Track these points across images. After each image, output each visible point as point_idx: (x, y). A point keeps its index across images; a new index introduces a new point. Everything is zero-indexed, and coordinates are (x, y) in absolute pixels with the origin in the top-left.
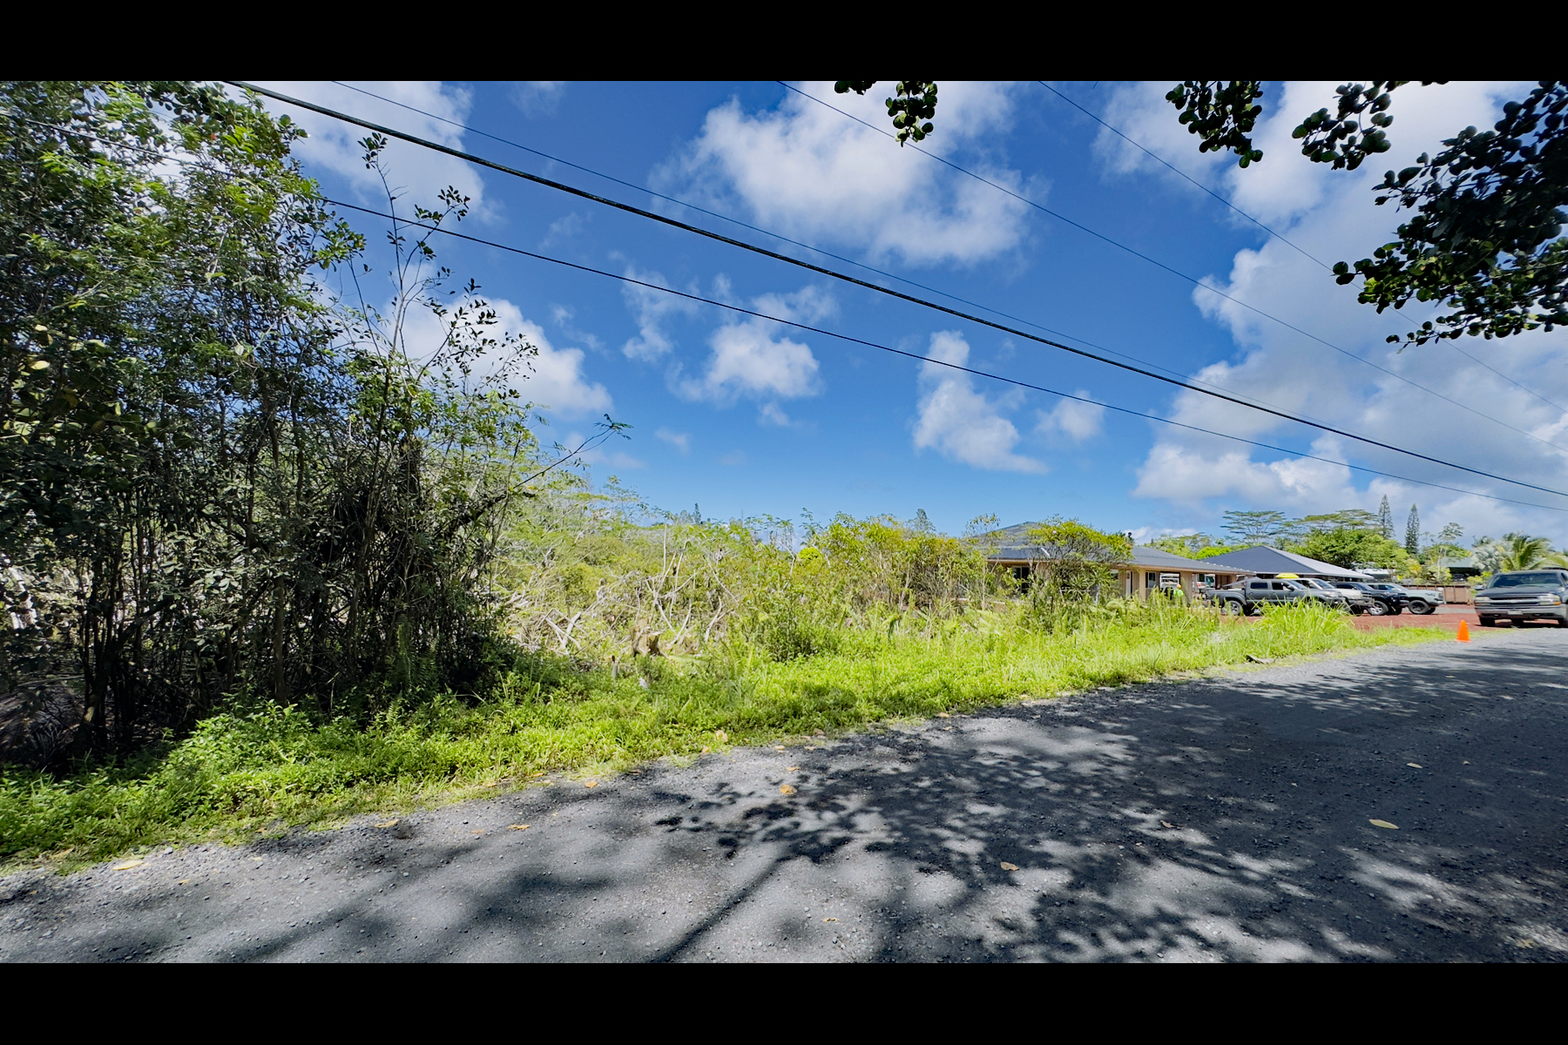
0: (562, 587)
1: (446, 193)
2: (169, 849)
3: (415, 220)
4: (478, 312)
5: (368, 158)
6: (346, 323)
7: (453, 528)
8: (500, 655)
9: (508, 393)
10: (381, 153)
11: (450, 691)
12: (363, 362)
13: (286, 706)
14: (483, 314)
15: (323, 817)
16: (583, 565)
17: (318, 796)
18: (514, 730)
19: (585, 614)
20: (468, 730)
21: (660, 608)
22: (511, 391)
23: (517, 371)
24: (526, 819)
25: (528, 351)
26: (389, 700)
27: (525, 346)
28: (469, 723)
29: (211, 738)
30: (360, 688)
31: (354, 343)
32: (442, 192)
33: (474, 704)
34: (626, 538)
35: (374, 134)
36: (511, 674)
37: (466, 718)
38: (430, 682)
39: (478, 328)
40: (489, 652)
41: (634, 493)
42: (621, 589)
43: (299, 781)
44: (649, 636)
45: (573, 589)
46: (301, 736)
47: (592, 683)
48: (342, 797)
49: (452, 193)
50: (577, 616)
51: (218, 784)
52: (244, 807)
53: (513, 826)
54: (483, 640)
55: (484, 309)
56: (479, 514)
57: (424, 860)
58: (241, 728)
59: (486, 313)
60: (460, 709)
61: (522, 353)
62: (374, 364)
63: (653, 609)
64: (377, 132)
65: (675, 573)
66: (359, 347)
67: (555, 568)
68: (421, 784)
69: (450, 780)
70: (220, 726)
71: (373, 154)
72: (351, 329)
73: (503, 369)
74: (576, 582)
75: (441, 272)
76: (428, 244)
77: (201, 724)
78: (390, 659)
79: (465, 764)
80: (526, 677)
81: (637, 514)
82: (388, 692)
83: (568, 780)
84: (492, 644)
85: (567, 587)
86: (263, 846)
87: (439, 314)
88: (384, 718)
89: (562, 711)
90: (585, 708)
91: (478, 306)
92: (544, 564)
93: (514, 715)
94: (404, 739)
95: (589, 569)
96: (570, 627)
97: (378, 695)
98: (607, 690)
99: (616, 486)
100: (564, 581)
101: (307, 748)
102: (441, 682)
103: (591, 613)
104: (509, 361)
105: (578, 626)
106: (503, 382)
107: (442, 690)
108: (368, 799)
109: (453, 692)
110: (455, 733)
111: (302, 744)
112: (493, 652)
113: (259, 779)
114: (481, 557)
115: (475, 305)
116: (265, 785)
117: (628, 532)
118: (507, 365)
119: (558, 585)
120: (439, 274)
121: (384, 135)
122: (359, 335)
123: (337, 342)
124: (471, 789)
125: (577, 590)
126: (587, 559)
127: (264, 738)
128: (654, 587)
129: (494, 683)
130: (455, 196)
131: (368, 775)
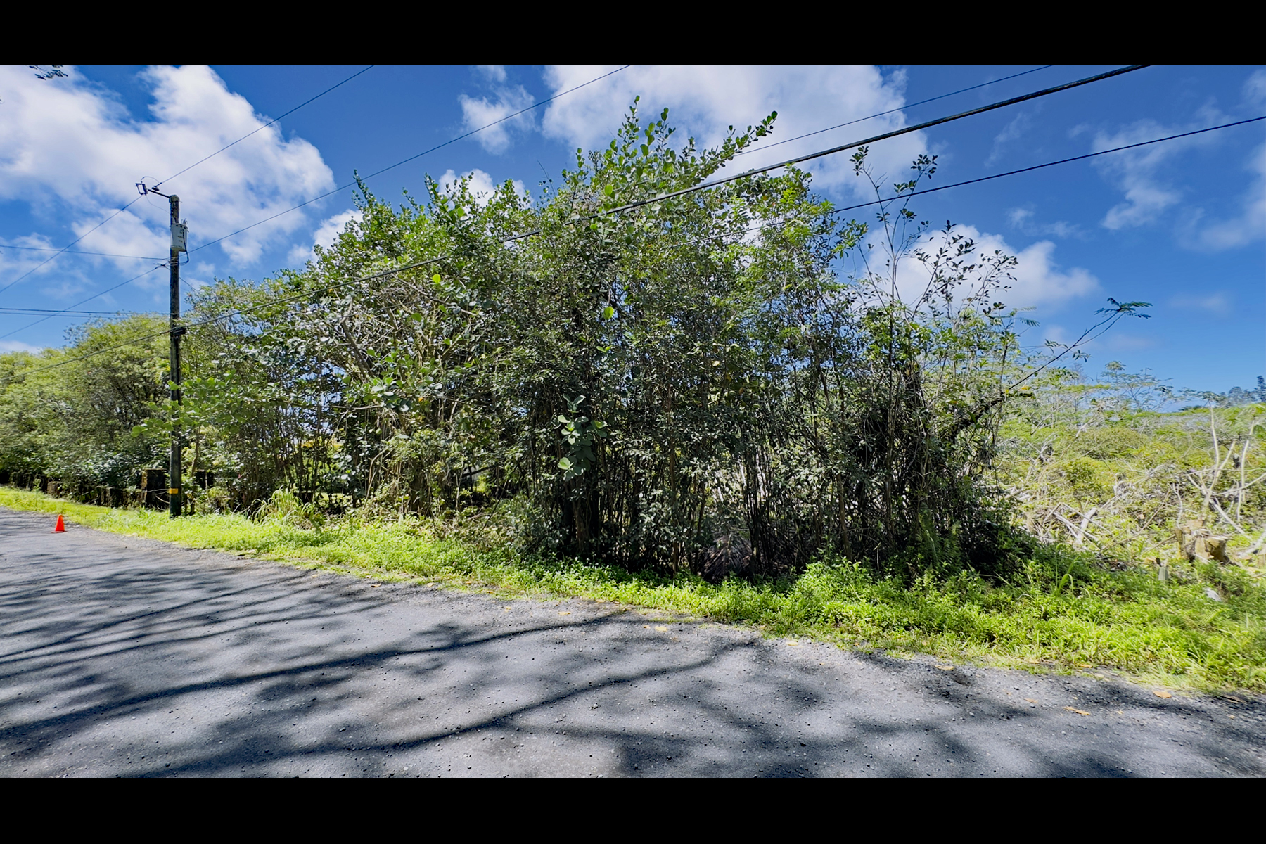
0: (1066, 482)
1: (917, 162)
2: (809, 641)
3: (896, 195)
4: (957, 246)
5: (857, 167)
6: (859, 291)
7: (955, 431)
8: (1017, 543)
9: (992, 307)
10: (865, 160)
11: (973, 569)
12: (873, 314)
13: (854, 562)
14: (961, 246)
15: (893, 647)
16: (1088, 459)
17: (887, 631)
18: (1046, 616)
19: (1101, 510)
20: (997, 606)
21: (1218, 507)
22: (995, 304)
23: (997, 284)
24: (1084, 706)
25: (1006, 264)
26: (924, 569)
27: (1002, 260)
28: (997, 600)
29: (815, 576)
30: (901, 556)
31: (865, 303)
32: (914, 163)
33: (998, 584)
34: (1142, 429)
35: (859, 149)
36: (1031, 562)
37: (994, 596)
38: (955, 559)
39: (957, 260)
40: (1006, 540)
41: (1147, 377)
42: (1150, 484)
43: (873, 617)
44: (1208, 540)
45: (1080, 484)
46: (867, 585)
47: (1134, 584)
48: (905, 638)
49: (922, 159)
50: (1092, 512)
51: (826, 606)
52: (843, 626)
53: (1071, 708)
54: (997, 529)
55: (962, 242)
56: (977, 417)
57: (986, 708)
58: (830, 573)
59: (964, 244)
60: (986, 586)
61: (1000, 267)
62: (880, 314)
63: (1205, 509)
64: (860, 146)
65: (1237, 465)
66: (869, 305)
67: (1053, 464)
68: (965, 643)
69: (991, 646)
70: (819, 570)
71: (861, 163)
72: (862, 295)
73: (983, 287)
74: (1083, 476)
75: (921, 226)
76: (909, 209)
77: (809, 566)
78: (919, 538)
79: (1002, 636)
80: (1048, 567)
81: (1157, 399)
82: (922, 563)
83: (1127, 681)
84: (1007, 533)
85: (1073, 482)
86: (859, 655)
87: (924, 260)
88: (922, 582)
89: (1100, 607)
90: (1132, 610)
91: (955, 240)
92: (1041, 460)
93: (1046, 602)
94: (942, 602)
95: (1097, 463)
96: (1085, 523)
97: (915, 564)
98: (1159, 595)
99: (1119, 372)
100: (1069, 476)
101: (872, 594)
102: (964, 561)
103: (1111, 508)
104: (988, 278)
105: (1095, 522)
106: (985, 298)
107: (966, 567)
108: (924, 644)
109: (977, 571)
110: (986, 607)
111: (869, 591)
112: (1010, 540)
113: (849, 609)
114: (985, 454)
115: (952, 241)
116: (852, 615)
117: (1145, 421)
118: (986, 283)
119: (1061, 479)
120: (919, 229)
121: (865, 146)
122: (867, 296)
123: (856, 306)
124: (1014, 660)
125: (1086, 486)
126: (1091, 454)
127: (844, 582)
128: (1202, 481)
129: (1014, 568)
130: (924, 161)
131: (920, 624)
